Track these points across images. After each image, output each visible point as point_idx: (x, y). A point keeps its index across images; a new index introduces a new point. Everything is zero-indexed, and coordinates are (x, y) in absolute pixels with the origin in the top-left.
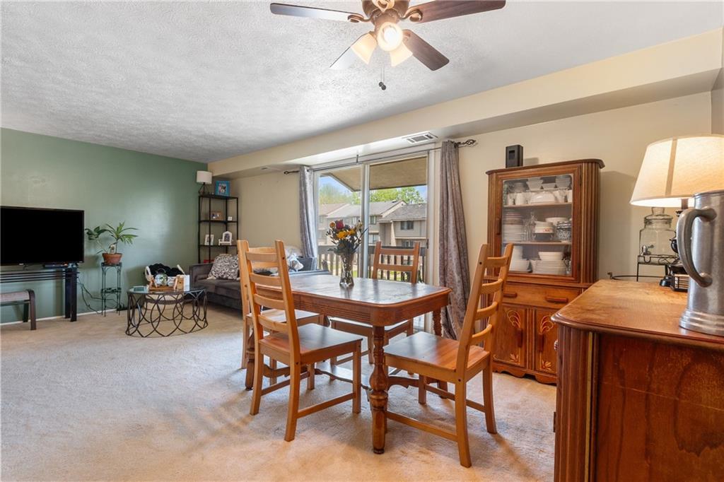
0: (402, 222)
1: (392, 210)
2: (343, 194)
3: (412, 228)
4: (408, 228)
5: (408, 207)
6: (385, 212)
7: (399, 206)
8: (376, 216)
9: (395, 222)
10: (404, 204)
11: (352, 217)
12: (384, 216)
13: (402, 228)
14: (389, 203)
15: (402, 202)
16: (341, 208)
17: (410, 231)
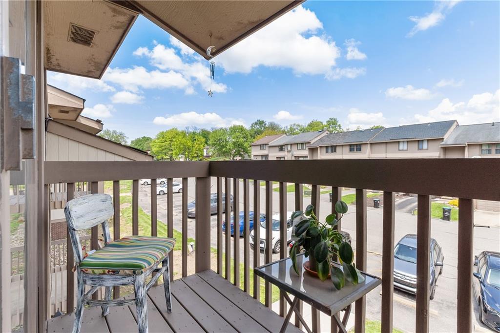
0: (327, 147)
1: (319, 138)
2: (283, 129)
3: (335, 151)
4: (332, 152)
5: (332, 135)
6: (312, 139)
7: (324, 134)
8: (306, 143)
9: (321, 147)
10: (328, 133)
11: (287, 145)
12: (312, 142)
13: (327, 152)
14: (316, 133)
15: (327, 132)
16: (280, 138)
17: (334, 154)
